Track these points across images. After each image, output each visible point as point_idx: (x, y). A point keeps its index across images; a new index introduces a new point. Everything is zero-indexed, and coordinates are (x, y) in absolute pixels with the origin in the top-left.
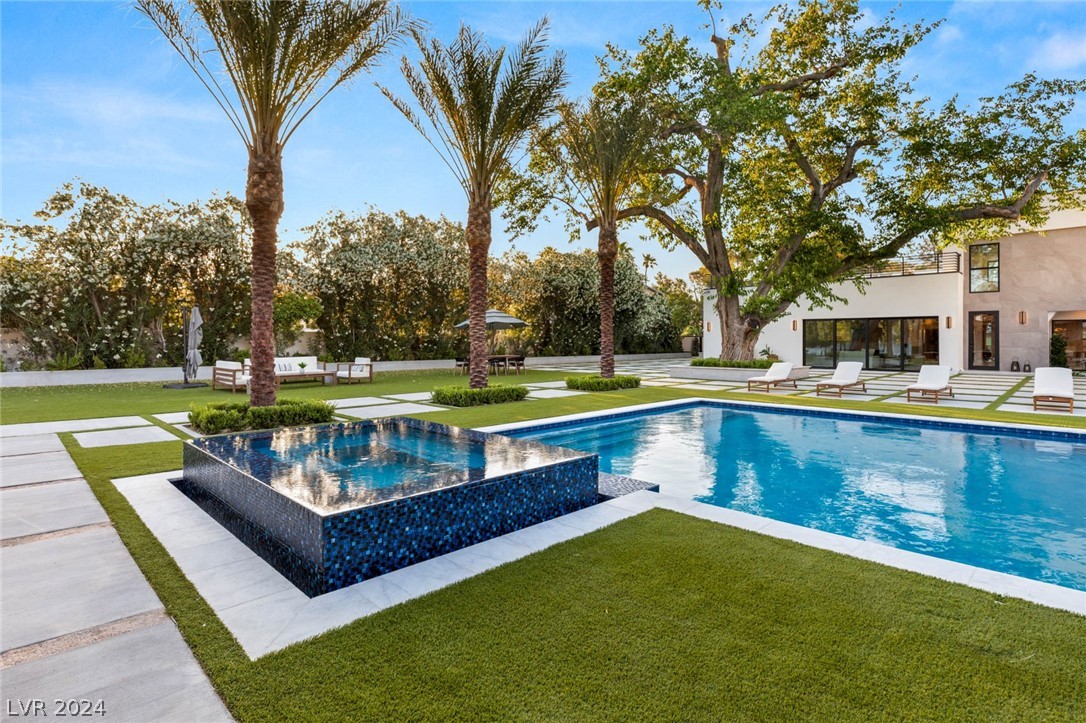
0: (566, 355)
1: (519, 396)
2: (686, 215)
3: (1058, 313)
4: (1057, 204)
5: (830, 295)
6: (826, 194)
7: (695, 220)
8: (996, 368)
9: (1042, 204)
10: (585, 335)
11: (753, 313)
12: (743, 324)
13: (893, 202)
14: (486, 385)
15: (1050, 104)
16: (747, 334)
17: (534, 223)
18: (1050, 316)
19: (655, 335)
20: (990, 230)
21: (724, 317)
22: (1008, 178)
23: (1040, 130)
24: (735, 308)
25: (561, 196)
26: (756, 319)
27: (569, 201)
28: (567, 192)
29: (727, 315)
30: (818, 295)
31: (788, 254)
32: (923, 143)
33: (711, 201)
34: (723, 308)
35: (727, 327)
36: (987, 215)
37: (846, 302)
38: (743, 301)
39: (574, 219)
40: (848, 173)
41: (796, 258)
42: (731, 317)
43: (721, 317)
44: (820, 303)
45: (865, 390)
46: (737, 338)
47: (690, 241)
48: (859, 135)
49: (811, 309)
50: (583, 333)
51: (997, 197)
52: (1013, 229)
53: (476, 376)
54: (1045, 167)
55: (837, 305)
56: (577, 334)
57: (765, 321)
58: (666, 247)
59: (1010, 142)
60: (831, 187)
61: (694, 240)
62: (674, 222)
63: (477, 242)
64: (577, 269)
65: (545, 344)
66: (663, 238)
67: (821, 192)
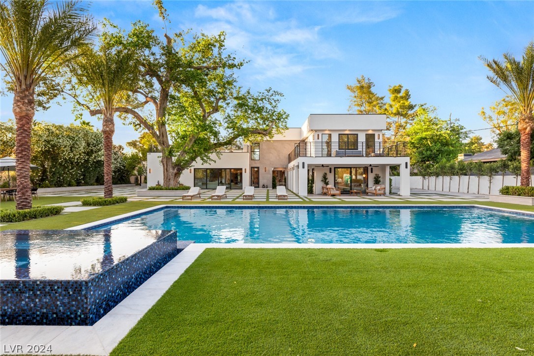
0: (59, 186)
1: (57, 212)
2: (149, 116)
3: (274, 168)
4: (276, 132)
5: (209, 158)
6: (208, 116)
7: (153, 119)
8: (258, 187)
9: (273, 132)
10: (72, 175)
11: (179, 165)
12: (174, 170)
13: (232, 124)
14: (31, 207)
15: (275, 99)
16: (176, 174)
17: (47, 106)
18: (273, 169)
19: (115, 175)
20: (259, 138)
21: (165, 166)
22: (264, 121)
23: (273, 107)
24: (171, 162)
25: (70, 92)
26: (180, 168)
27: (75, 96)
28: (73, 90)
29: (167, 166)
30: (205, 158)
31: (193, 140)
32: (242, 104)
33: (161, 111)
34: (165, 162)
35: (167, 171)
36: (259, 133)
37: (215, 162)
38: (174, 159)
39: (79, 107)
40: (216, 110)
41: (197, 142)
42: (168, 167)
43: (164, 166)
44: (206, 162)
45: (226, 197)
46: (171, 176)
47: (151, 129)
48: (220, 95)
49: (203, 164)
50: (71, 173)
51: (261, 127)
52: (265, 139)
53: (22, 202)
54: (274, 119)
55: (212, 162)
56: (67, 174)
57: (183, 169)
58: (137, 130)
59: (265, 110)
60: (210, 113)
61: (153, 129)
62: (143, 119)
63: (24, 114)
64: (69, 136)
65: (42, 180)
66: (136, 126)
67: (206, 115)
